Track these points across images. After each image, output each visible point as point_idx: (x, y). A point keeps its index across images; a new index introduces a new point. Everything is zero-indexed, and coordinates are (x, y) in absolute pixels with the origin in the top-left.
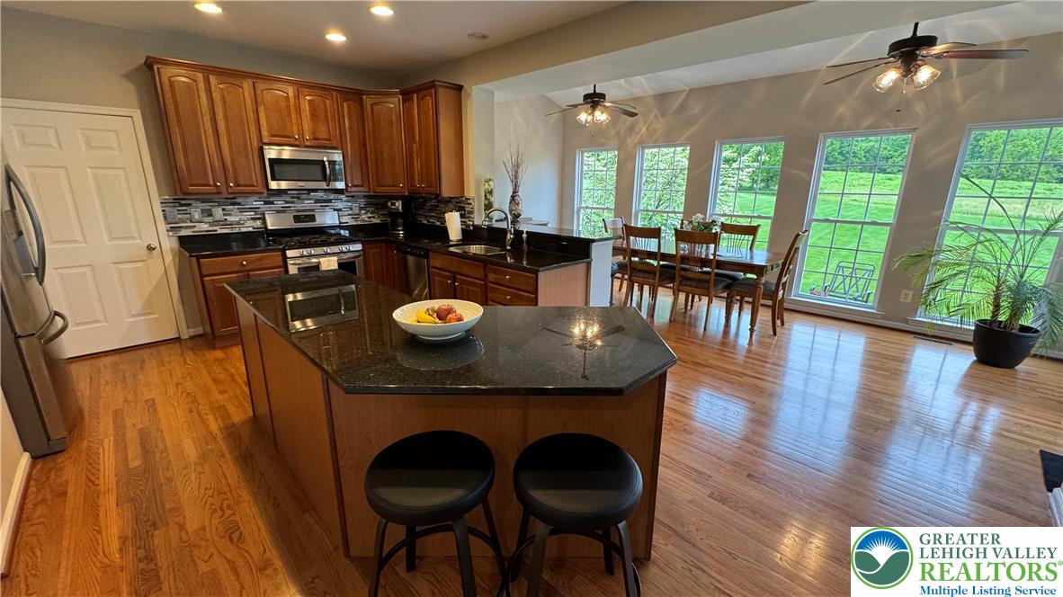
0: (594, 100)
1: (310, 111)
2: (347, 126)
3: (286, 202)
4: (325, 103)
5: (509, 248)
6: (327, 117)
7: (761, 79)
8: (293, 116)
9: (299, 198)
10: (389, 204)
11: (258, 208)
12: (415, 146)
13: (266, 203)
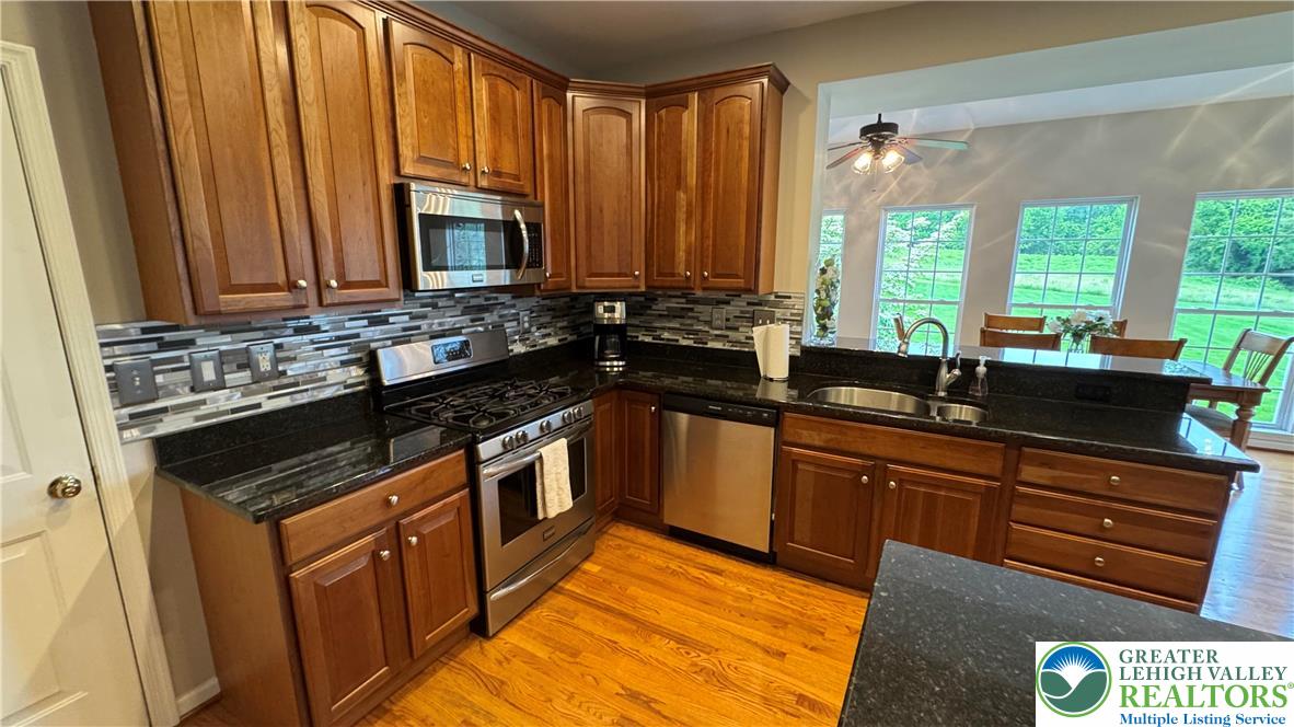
0: (878, 134)
1: (490, 109)
2: (545, 152)
3: (413, 317)
4: (513, 94)
5: (942, 394)
6: (515, 128)
7: (1098, 117)
8: (461, 117)
9: (435, 306)
10: (600, 309)
11: (357, 336)
12: (682, 195)
13: (374, 322)
